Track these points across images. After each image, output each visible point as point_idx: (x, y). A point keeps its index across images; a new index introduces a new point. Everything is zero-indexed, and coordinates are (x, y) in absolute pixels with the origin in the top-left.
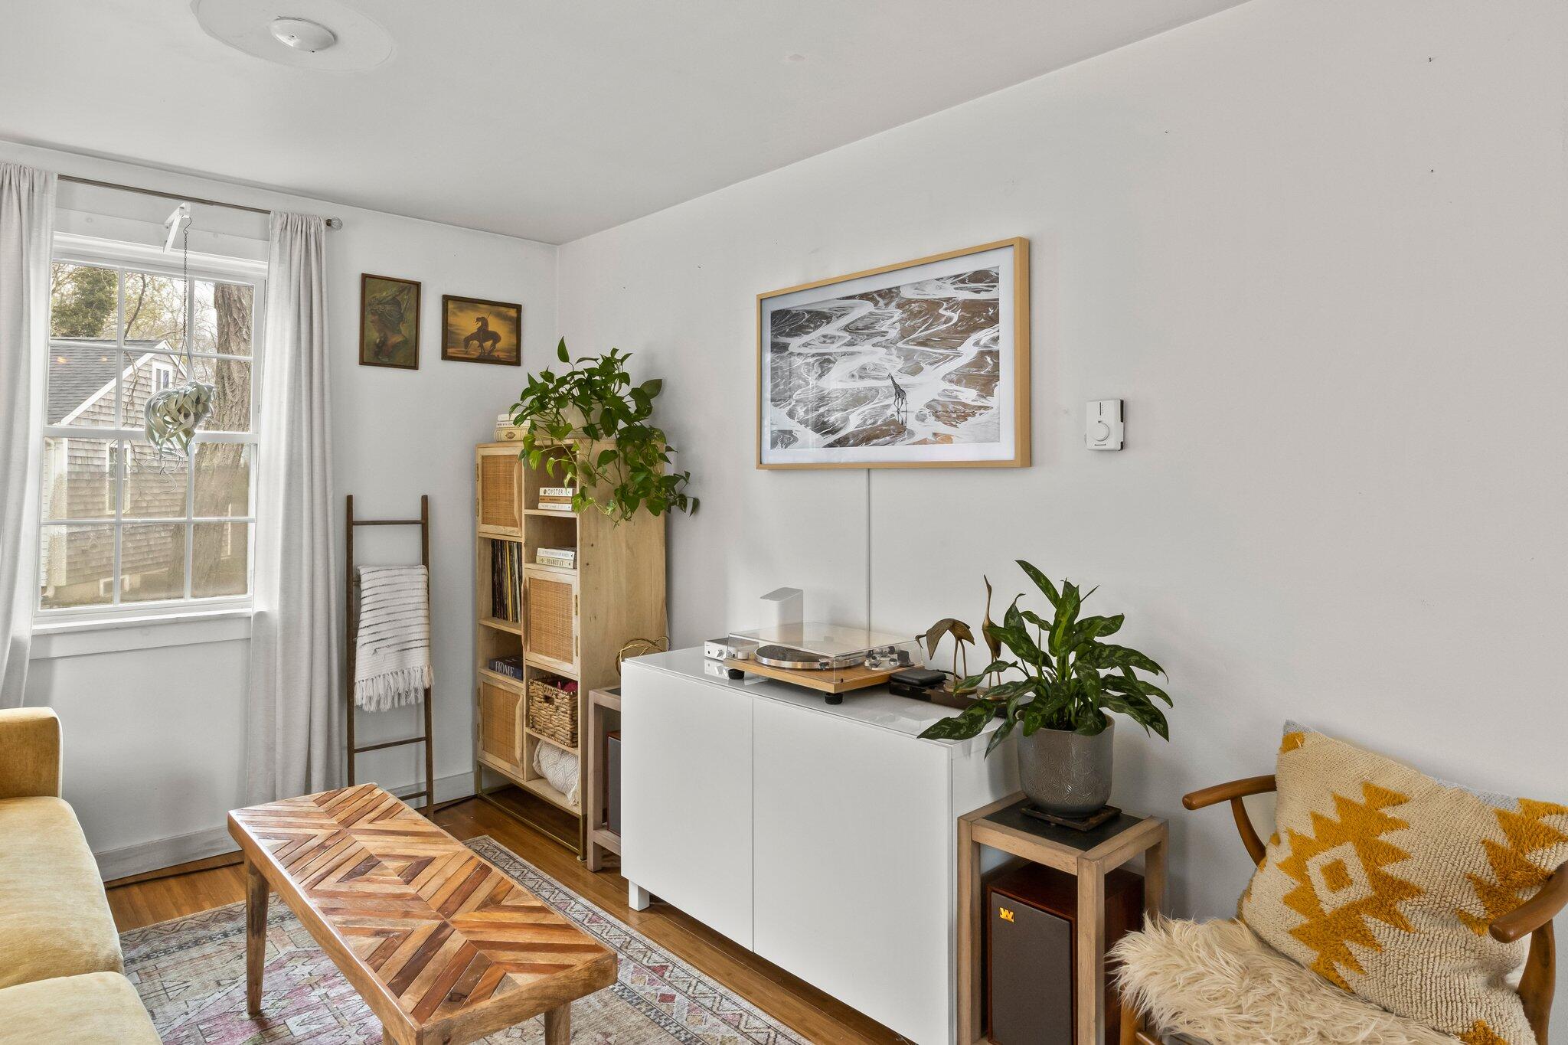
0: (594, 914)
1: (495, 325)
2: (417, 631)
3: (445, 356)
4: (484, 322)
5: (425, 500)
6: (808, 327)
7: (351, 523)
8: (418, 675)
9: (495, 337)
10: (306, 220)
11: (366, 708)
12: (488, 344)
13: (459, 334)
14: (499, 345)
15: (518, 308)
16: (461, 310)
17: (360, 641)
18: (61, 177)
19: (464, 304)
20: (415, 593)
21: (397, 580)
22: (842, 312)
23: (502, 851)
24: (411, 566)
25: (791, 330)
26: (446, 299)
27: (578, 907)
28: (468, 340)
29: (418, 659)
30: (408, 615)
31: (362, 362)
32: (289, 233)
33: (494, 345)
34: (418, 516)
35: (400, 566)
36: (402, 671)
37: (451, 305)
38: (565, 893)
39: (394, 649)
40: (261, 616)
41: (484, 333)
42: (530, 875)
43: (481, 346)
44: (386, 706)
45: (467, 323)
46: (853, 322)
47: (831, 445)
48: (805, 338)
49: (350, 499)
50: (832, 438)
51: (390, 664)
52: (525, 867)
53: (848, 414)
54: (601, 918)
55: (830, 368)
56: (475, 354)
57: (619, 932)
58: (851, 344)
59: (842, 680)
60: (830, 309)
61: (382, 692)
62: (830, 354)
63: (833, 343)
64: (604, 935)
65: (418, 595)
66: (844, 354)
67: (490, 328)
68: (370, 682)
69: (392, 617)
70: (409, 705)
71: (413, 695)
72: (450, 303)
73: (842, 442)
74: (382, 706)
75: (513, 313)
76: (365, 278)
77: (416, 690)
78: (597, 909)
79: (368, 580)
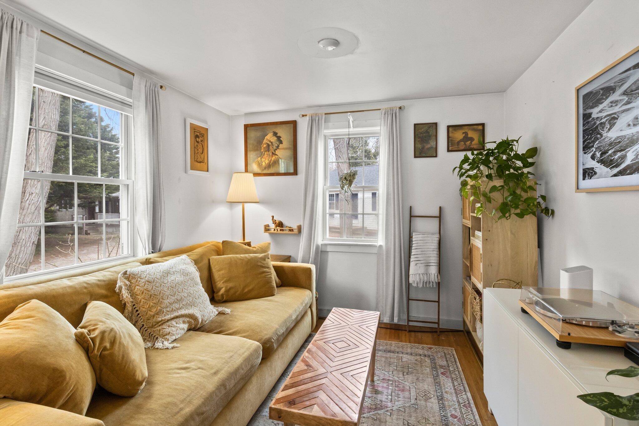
0: (469, 403)
1: (471, 134)
2: (434, 259)
3: (449, 151)
4: (466, 134)
5: (440, 208)
6: (602, 99)
7: (411, 216)
8: (433, 276)
9: (472, 139)
10: (392, 109)
11: (413, 285)
12: (468, 143)
13: (454, 141)
14: (473, 143)
15: (483, 125)
16: (455, 130)
17: (411, 260)
18: (325, 114)
19: (457, 128)
20: (433, 244)
21: (426, 238)
22: (622, 81)
23: (454, 357)
24: (433, 234)
25: (593, 104)
26: (449, 127)
27: (465, 397)
28: (458, 143)
29: (433, 270)
30: (430, 252)
31: (415, 157)
32: (387, 115)
33: (471, 143)
34: (438, 215)
35: (428, 233)
36: (427, 273)
37: (450, 129)
38: (464, 388)
39: (423, 265)
40: (381, 246)
41: (466, 138)
42: (457, 373)
43: (465, 144)
44: (421, 286)
45: (459, 135)
46: (629, 87)
47: (615, 175)
48: (601, 107)
49: (411, 207)
50: (616, 170)
51: (422, 270)
52: (457, 368)
53: (627, 153)
54: (470, 407)
55: (615, 123)
56: (462, 148)
57: (472, 418)
58: (628, 103)
59: (569, 334)
60: (615, 83)
61: (418, 280)
62: (615, 113)
63: (616, 105)
64: (465, 415)
65: (435, 245)
66: (624, 111)
67: (469, 136)
68: (414, 275)
69: (424, 253)
70: (430, 287)
71: (431, 283)
72: (450, 128)
73: (622, 173)
74: (419, 285)
75: (480, 127)
76: (415, 125)
77: (433, 282)
78: (472, 402)
79: (415, 237)
